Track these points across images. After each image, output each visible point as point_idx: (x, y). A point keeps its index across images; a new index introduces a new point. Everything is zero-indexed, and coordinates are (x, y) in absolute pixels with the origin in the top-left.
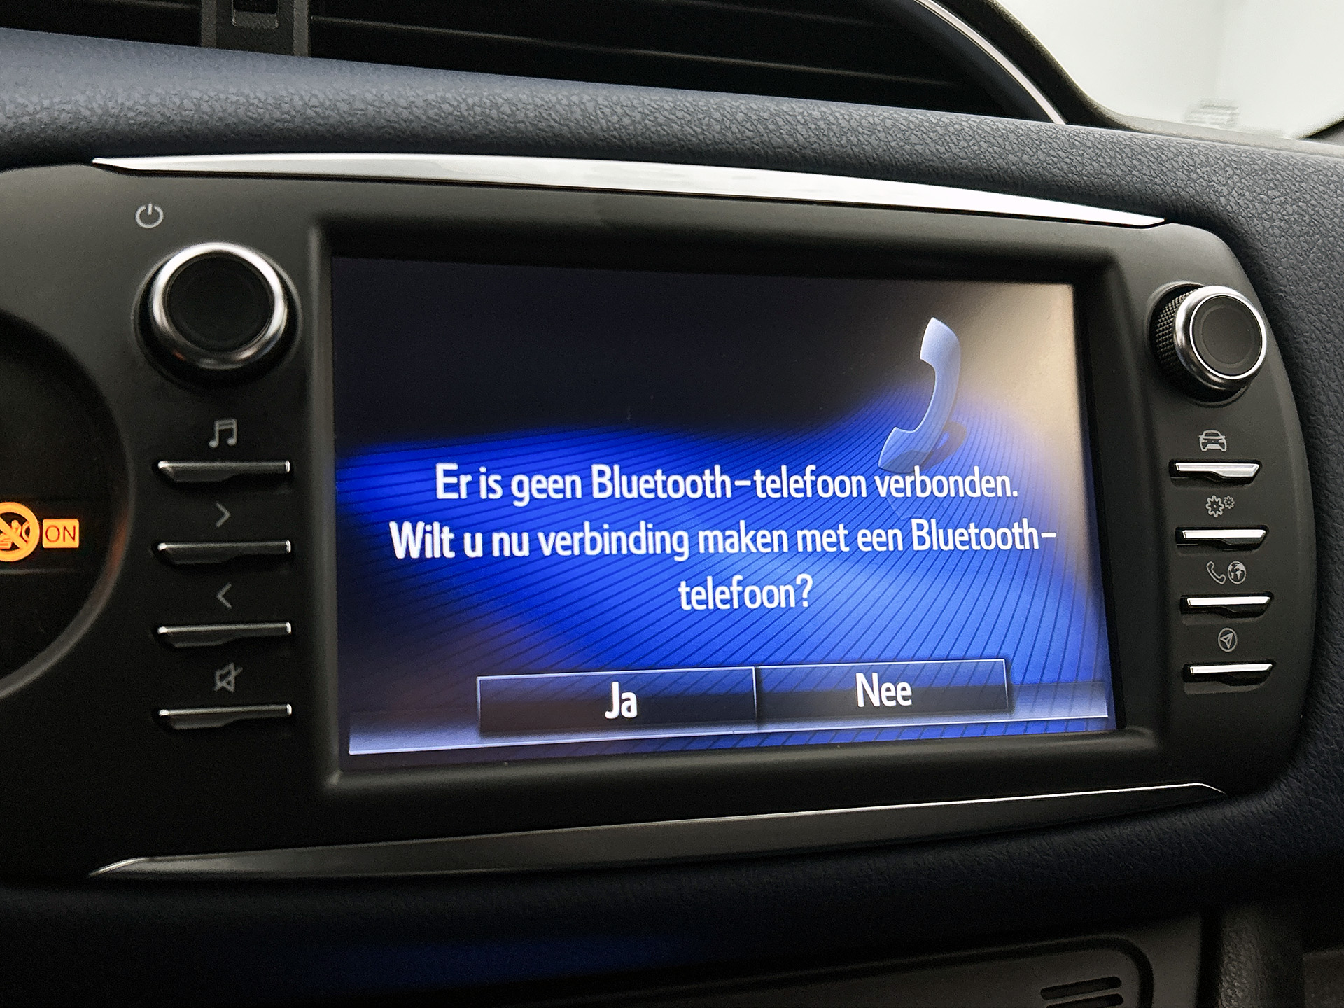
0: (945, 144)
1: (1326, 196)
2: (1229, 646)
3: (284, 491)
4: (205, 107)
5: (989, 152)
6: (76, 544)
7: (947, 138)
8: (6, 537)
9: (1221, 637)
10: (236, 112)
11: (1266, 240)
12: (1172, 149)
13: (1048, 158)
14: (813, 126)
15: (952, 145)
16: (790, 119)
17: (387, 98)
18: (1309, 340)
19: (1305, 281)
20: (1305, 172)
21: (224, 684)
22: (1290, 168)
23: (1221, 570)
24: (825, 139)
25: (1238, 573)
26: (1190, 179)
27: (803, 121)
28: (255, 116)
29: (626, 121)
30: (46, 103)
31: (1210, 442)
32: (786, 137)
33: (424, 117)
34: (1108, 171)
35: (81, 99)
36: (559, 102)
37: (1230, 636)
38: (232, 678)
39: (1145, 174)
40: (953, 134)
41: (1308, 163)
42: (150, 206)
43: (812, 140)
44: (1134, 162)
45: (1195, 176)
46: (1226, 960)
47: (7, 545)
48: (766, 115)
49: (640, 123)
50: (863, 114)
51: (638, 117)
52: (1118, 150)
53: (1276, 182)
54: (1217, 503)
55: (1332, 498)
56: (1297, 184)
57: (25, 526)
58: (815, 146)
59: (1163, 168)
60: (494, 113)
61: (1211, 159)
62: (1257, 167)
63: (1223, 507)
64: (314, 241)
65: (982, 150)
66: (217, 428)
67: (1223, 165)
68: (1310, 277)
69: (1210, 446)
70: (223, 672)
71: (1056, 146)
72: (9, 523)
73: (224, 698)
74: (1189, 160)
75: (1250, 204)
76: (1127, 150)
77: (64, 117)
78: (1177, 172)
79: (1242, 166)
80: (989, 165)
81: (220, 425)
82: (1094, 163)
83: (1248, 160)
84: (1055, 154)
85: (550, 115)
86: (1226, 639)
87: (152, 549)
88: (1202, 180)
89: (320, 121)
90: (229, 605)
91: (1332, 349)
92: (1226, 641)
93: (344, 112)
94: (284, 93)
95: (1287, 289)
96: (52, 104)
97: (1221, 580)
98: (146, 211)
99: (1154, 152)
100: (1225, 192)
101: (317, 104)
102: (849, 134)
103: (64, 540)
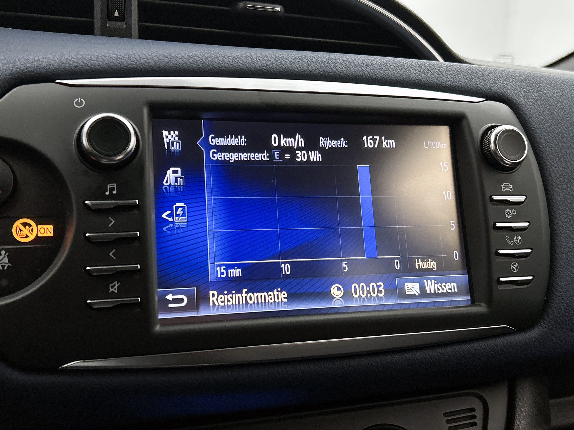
0: (397, 70)
1: (550, 89)
2: (515, 270)
3: (136, 212)
4: (101, 59)
5: (414, 73)
6: (52, 235)
7: (398, 68)
8: (23, 232)
9: (512, 266)
10: (113, 61)
11: (526, 107)
12: (488, 71)
13: (438, 75)
14: (343, 64)
15: (400, 71)
16: (334, 61)
17: (173, 55)
18: (544, 147)
19: (543, 123)
20: (542, 80)
21: (113, 289)
22: (536, 78)
23: (512, 239)
24: (348, 69)
25: (518, 240)
26: (495, 82)
27: (339, 62)
28: (120, 62)
29: (269, 63)
30: (36, 58)
31: (506, 188)
32: (333, 68)
33: (188, 62)
34: (462, 80)
35: (51, 57)
36: (242, 55)
37: (516, 266)
38: (116, 287)
39: (477, 81)
40: (400, 66)
41: (542, 76)
42: (79, 99)
43: (343, 69)
44: (473, 76)
45: (497, 82)
46: (518, 400)
48: (325, 60)
49: (274, 63)
50: (364, 59)
51: (274, 61)
52: (466, 72)
53: (530, 84)
54: (509, 212)
55: (556, 210)
56: (538, 84)
57: (31, 228)
58: (345, 72)
59: (484, 79)
60: (216, 60)
61: (503, 75)
62: (522, 78)
63: (512, 214)
64: (146, 111)
65: (412, 72)
66: (109, 187)
67: (508, 77)
68: (545, 121)
69: (506, 189)
70: (113, 285)
71: (441, 70)
72: (25, 227)
73: (113, 295)
74: (495, 75)
75: (519, 93)
76: (470, 72)
77: (44, 64)
78: (490, 80)
79: (516, 78)
80: (414, 78)
82: (457, 77)
83: (518, 75)
84: (441, 74)
85: (238, 61)
86: (514, 267)
87: (83, 235)
88: (500, 83)
89: (146, 64)
90: (115, 258)
91: (554, 150)
92: (514, 268)
93: (156, 61)
94: (131, 53)
95: (535, 126)
96: (39, 59)
97: (512, 243)
98: (78, 101)
99: (480, 73)
100: (510, 88)
101: (145, 57)
102: (358, 67)
103: (47, 233)
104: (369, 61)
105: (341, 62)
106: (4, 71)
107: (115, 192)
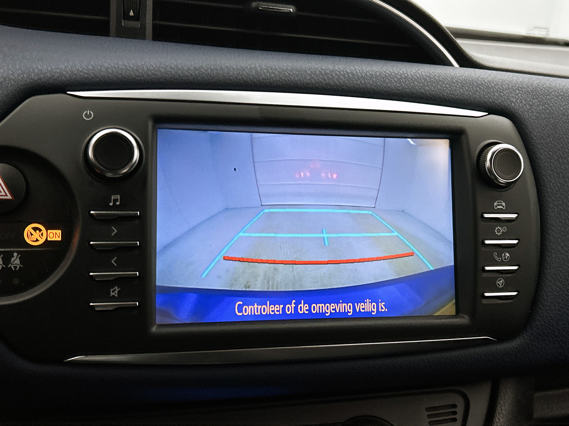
0: (400, 82)
1: (557, 102)
2: (501, 285)
3: (137, 222)
4: (110, 71)
5: (418, 86)
6: (60, 239)
7: (401, 80)
8: (34, 236)
9: (498, 281)
10: (121, 73)
11: (530, 121)
12: (494, 82)
13: (442, 88)
14: (347, 76)
15: (403, 84)
16: (338, 73)
17: (180, 66)
18: (543, 163)
19: (544, 138)
20: (549, 91)
21: (114, 294)
22: (544, 89)
23: (500, 255)
24: (351, 82)
25: (506, 257)
26: (500, 95)
28: (128, 74)
29: (273, 75)
30: (49, 69)
31: (499, 205)
32: (335, 81)
33: (193, 75)
34: (466, 93)
35: (63, 67)
36: (247, 67)
37: (502, 281)
38: (116, 292)
39: (482, 94)
40: (404, 78)
42: (88, 111)
43: (346, 82)
44: (477, 89)
45: (502, 94)
46: (500, 398)
47: (34, 239)
48: (328, 72)
49: (278, 76)
50: (368, 70)
51: (278, 73)
52: (471, 83)
53: (536, 96)
54: (499, 230)
55: (549, 226)
56: (545, 97)
57: (41, 232)
58: (347, 84)
59: (489, 91)
60: (221, 72)
61: (510, 86)
62: (529, 90)
63: (502, 231)
64: (150, 124)
65: (415, 85)
66: (113, 198)
67: (515, 89)
68: (547, 136)
69: (498, 207)
70: (113, 289)
72: (35, 231)
73: (113, 299)
74: (501, 87)
75: (524, 106)
76: (475, 84)
77: (57, 75)
78: (495, 93)
79: (523, 89)
80: (417, 92)
81: (114, 197)
82: (461, 90)
83: (526, 86)
84: (445, 86)
85: (243, 73)
86: (500, 282)
87: (88, 243)
89: (154, 77)
90: (116, 265)
91: (554, 166)
92: (500, 284)
93: (163, 72)
94: (140, 64)
95: (537, 142)
96: (52, 69)
97: (499, 260)
98: (87, 113)
99: (486, 84)
100: (514, 100)
101: (152, 69)
102: (361, 79)
103: (55, 238)
104: (373, 73)
105: (344, 74)
106: (19, 81)
107: (118, 203)
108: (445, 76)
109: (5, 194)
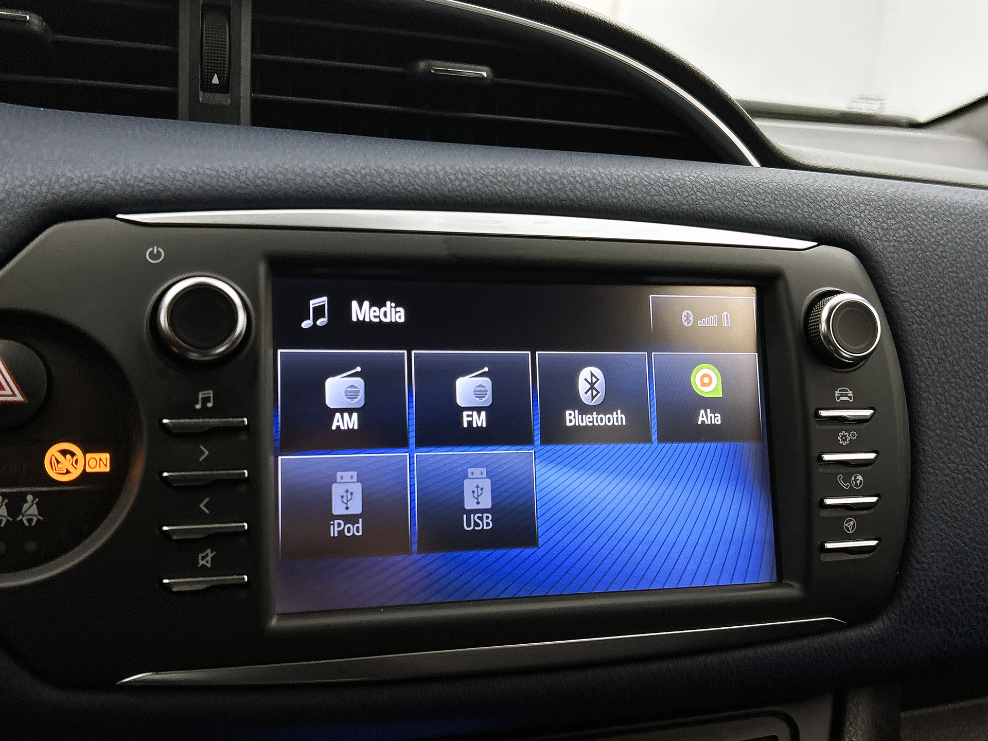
0: (673, 194)
1: (926, 223)
2: (850, 530)
3: (243, 437)
4: (190, 179)
5: (702, 200)
6: (108, 469)
7: (675, 190)
8: (63, 466)
9: (846, 523)
10: (210, 182)
11: (885, 255)
12: (825, 192)
13: (741, 203)
14: (587, 184)
15: (678, 196)
16: (572, 180)
17: (309, 170)
18: (910, 324)
19: (910, 283)
20: (913, 206)
22: (904, 203)
23: (847, 480)
24: (594, 194)
25: (858, 482)
26: (835, 214)
27: (580, 181)
28: (222, 185)
29: (465, 184)
30: (86, 176)
31: (842, 395)
32: (568, 193)
33: (333, 184)
34: (781, 211)
35: (109, 173)
36: (421, 171)
37: (852, 523)
38: (209, 558)
39: (806, 212)
41: (916, 198)
42: (155, 248)
43: (586, 195)
44: (799, 203)
45: (839, 212)
47: (63, 471)
48: (556, 177)
49: (473, 185)
50: (620, 174)
51: (473, 182)
52: (788, 194)
53: (893, 214)
54: (846, 436)
55: (923, 429)
56: (907, 214)
57: (75, 458)
58: (588, 199)
59: (818, 207)
60: (379, 180)
61: (850, 198)
62: (881, 203)
63: (849, 439)
64: (262, 269)
65: (698, 198)
66: (200, 396)
67: (858, 203)
68: (913, 280)
69: (842, 398)
70: (204, 554)
71: (746, 193)
72: (65, 456)
73: (204, 571)
74: (836, 200)
75: (875, 231)
76: (795, 195)
77: (99, 187)
78: (828, 209)
79: (871, 203)
80: (702, 209)
81: (202, 394)
82: (772, 205)
83: (875, 198)
84: (746, 200)
85: (415, 181)
86: (849, 525)
87: (158, 475)
88: (843, 214)
89: (265, 188)
90: (207, 512)
91: (926, 330)
92: (849, 526)
93: (281, 181)
94: (240, 168)
95: (898, 290)
96: (90, 177)
97: (847, 487)
98: (152, 251)
99: (812, 195)
100: (859, 222)
101: (263, 175)
102: (610, 190)
103: (100, 467)
104: (629, 179)
105: (582, 181)
106: (34, 198)
107: (210, 405)
108: (744, 182)
109: (11, 393)
